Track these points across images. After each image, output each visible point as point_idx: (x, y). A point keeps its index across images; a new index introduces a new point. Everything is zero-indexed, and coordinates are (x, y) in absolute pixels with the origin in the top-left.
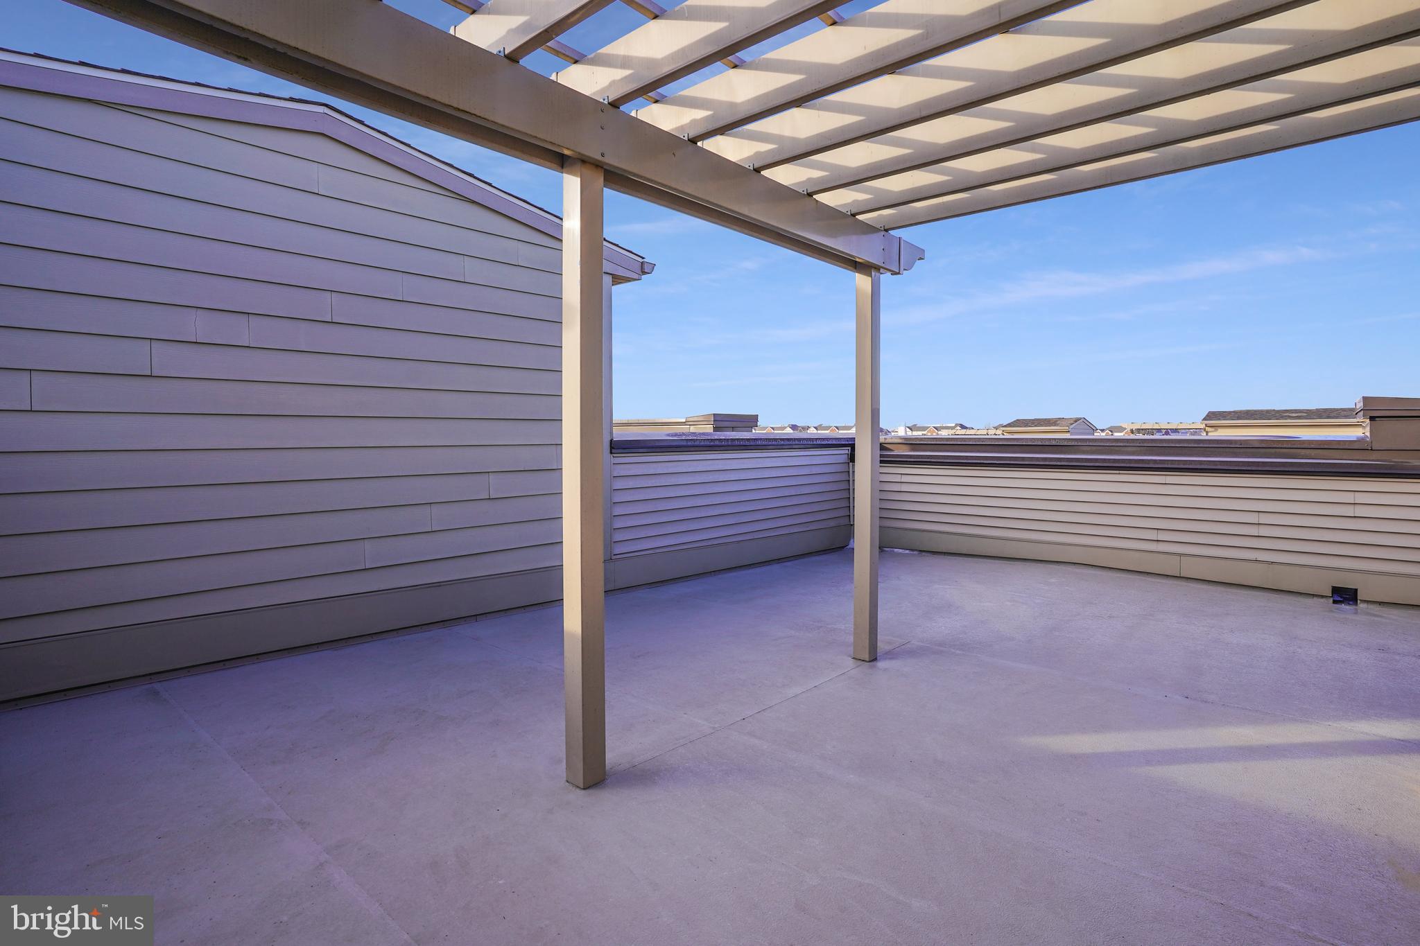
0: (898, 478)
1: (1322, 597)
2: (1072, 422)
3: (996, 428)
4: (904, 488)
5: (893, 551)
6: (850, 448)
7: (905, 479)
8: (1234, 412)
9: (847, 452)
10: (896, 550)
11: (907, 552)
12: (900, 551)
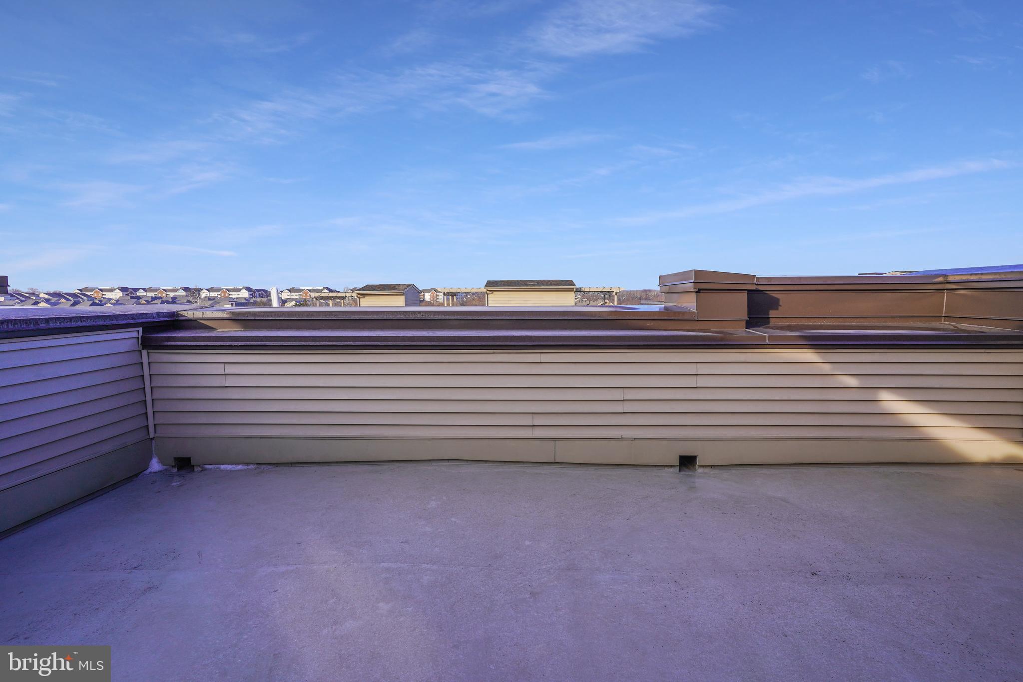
0: (220, 369)
1: (671, 466)
2: (406, 287)
3: (353, 291)
4: (230, 381)
5: (219, 468)
6: (141, 329)
7: (230, 369)
8: (500, 281)
9: (135, 334)
10: (223, 467)
11: (239, 467)
12: (229, 467)
